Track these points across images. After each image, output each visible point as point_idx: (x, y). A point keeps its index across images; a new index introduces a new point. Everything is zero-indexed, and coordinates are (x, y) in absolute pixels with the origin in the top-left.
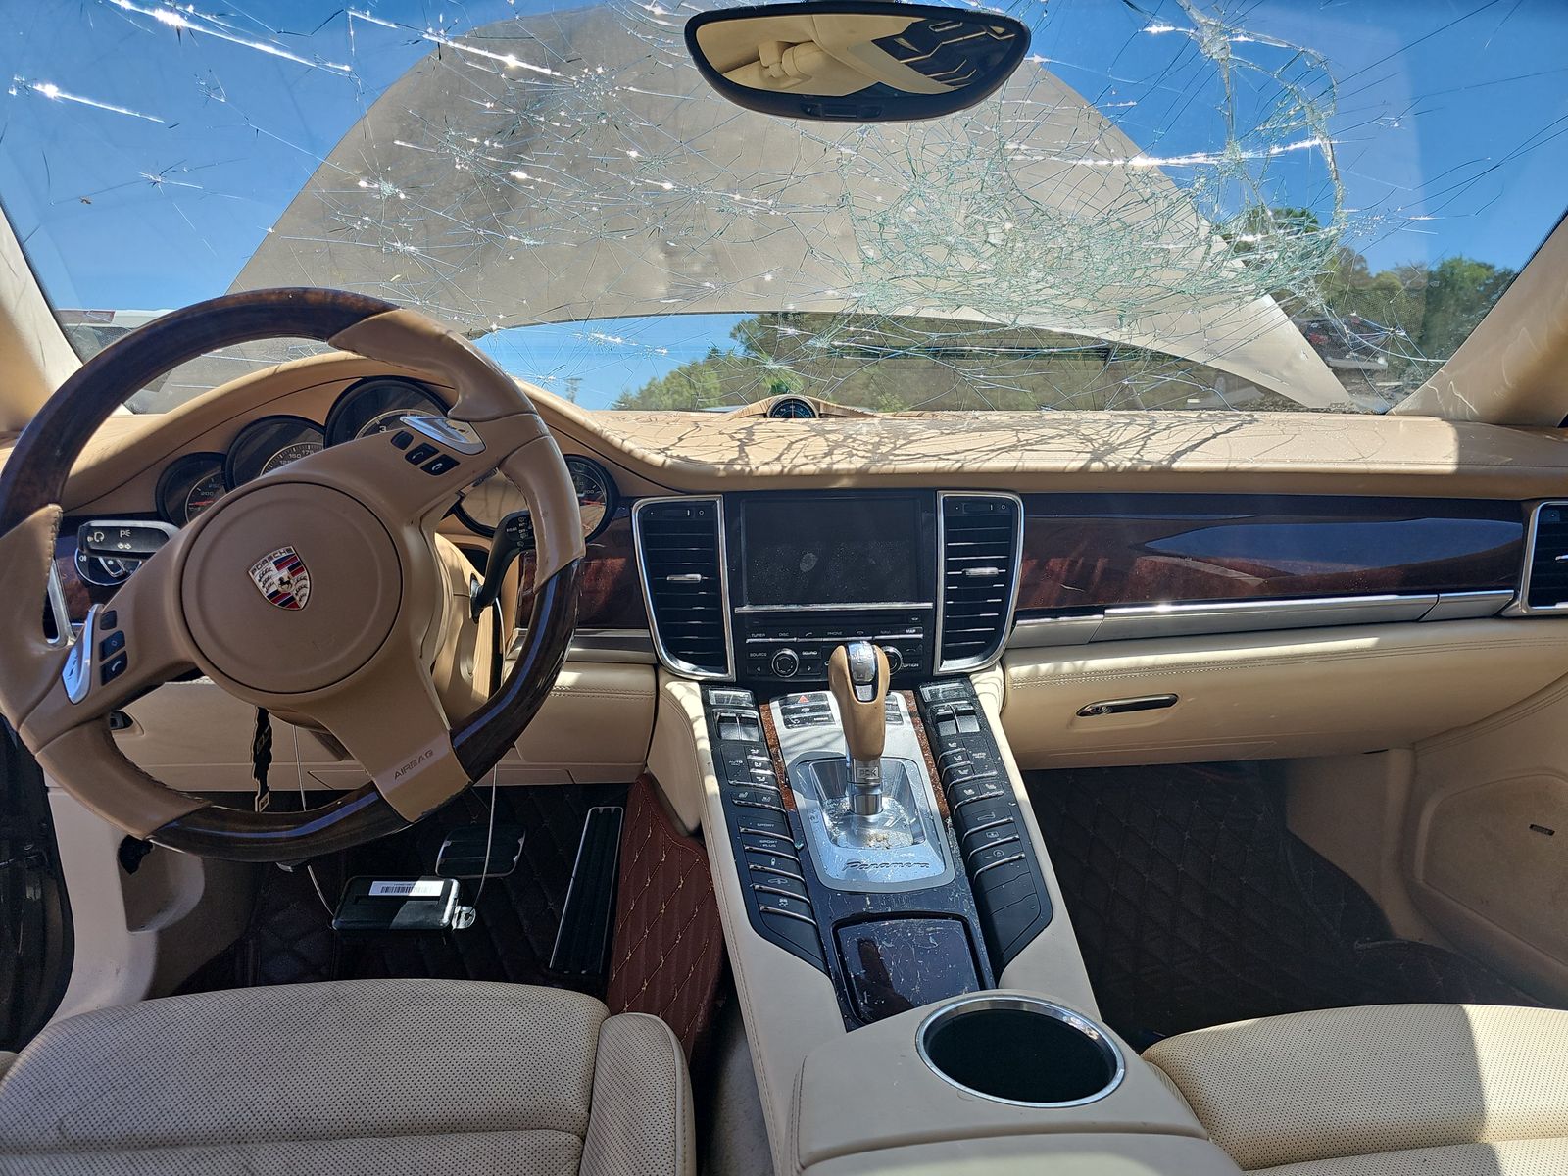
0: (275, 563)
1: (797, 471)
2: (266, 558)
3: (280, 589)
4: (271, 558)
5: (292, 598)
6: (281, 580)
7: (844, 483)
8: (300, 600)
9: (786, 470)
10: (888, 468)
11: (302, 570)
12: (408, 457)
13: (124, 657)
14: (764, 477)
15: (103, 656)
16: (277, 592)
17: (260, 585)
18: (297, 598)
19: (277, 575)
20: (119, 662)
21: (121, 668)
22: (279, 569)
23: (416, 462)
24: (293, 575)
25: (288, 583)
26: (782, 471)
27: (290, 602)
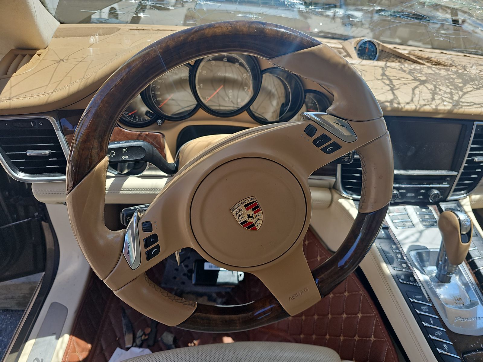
0: (245, 206)
1: (422, 110)
2: (240, 202)
3: (247, 220)
4: (243, 203)
5: (253, 225)
6: (248, 215)
7: (440, 116)
8: (257, 226)
9: (418, 108)
10: (461, 110)
11: (259, 210)
12: (314, 142)
13: (158, 247)
14: (407, 111)
15: (146, 247)
16: (246, 221)
17: (236, 217)
18: (256, 225)
19: (246, 213)
20: (156, 250)
21: (157, 253)
22: (247, 209)
23: (318, 146)
24: (255, 213)
25: (252, 217)
26: (416, 109)
27: (251, 226)
